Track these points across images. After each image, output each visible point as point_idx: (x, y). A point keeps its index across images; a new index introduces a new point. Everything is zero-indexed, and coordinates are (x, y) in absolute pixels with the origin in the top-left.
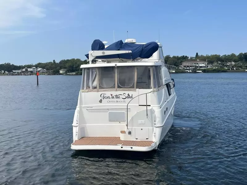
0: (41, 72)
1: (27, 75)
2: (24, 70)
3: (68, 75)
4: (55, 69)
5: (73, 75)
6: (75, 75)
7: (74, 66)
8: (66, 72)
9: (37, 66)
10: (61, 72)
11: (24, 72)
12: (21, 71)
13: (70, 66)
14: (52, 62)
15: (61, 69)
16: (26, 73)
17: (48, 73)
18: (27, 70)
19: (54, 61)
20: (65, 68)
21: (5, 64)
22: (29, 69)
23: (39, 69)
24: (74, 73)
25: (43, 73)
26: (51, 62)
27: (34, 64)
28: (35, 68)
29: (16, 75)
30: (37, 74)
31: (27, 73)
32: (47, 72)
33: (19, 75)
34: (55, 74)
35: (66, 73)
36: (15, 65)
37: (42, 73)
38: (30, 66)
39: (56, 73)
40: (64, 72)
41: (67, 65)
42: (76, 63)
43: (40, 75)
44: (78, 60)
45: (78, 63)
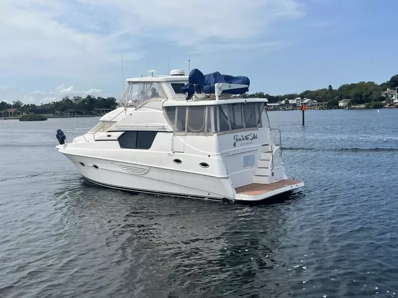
0: (308, 105)
1: (287, 110)
2: (283, 102)
3: (352, 108)
4: (331, 100)
5: (360, 109)
6: (364, 108)
7: (364, 94)
8: (349, 105)
9: (302, 96)
10: (341, 104)
11: (282, 105)
12: (278, 104)
13: (357, 95)
14: (328, 88)
15: (341, 99)
16: (286, 107)
17: (320, 106)
18: (287, 102)
19: (330, 86)
20: (347, 98)
21: (256, 94)
22: (291, 101)
23: (306, 101)
24: (363, 106)
25: (312, 107)
26: (325, 89)
27: (299, 93)
28: (299, 98)
29: (272, 110)
30: (303, 108)
31: (288, 107)
32: (318, 105)
33: (276, 110)
34: (331, 108)
35: (349, 107)
36: (270, 95)
37: (311, 106)
38: (292, 97)
39: (333, 105)
40: (347, 103)
41: (352, 93)
42: (367, 89)
43: (308, 109)
44: (371, 84)
45: (371, 89)
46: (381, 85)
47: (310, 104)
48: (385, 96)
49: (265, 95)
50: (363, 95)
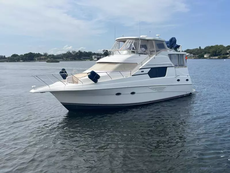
0: (188, 56)
3: (211, 59)
4: (200, 54)
5: (215, 59)
6: (217, 59)
7: (217, 51)
8: (210, 57)
10: (205, 56)
13: (214, 52)
14: (199, 48)
15: (205, 53)
17: (194, 57)
19: (200, 47)
20: (209, 53)
23: (188, 54)
24: (217, 57)
26: (197, 49)
32: (193, 57)
34: (200, 58)
35: (209, 57)
39: (201, 57)
40: (208, 56)
41: (211, 51)
42: (219, 49)
43: (188, 58)
44: (222, 46)
45: (221, 49)
46: (227, 47)
47: (189, 56)
48: (228, 52)
50: (217, 52)
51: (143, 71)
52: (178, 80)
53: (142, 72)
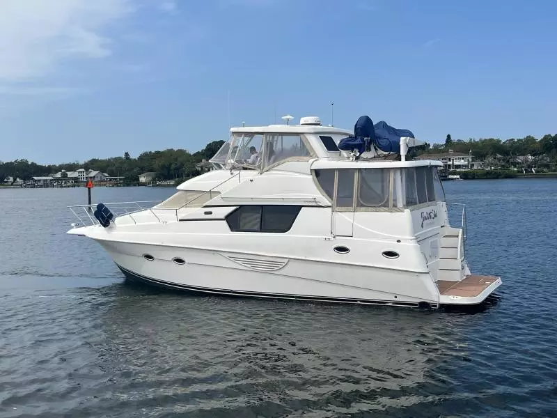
0: (96, 180)
1: (65, 187)
2: (59, 175)
3: (158, 185)
4: (128, 174)
5: (169, 186)
6: (173, 186)
7: (173, 166)
8: (154, 180)
9: (88, 166)
10: (142, 179)
11: (57, 180)
12: (51, 178)
13: (163, 167)
14: (123, 156)
15: (142, 171)
16: (63, 182)
17: (114, 182)
18: (65, 176)
19: (127, 154)
20: (152, 170)
21: (15, 161)
22: (70, 174)
23: (93, 173)
24: (172, 182)
25: (101, 183)
26: (120, 158)
27: (82, 162)
28: (83, 170)
29: (41, 187)
30: (88, 184)
31: (65, 183)
32: (110, 180)
33: (47, 187)
34: (128, 185)
35: (153, 183)
36: (38, 164)
37: (100, 181)
38: (72, 167)
39: (132, 181)
40: (150, 178)
41: (157, 164)
42: (176, 160)
43: (95, 185)
44: (182, 152)
45: (180, 159)
46: (195, 155)
47: (99, 179)
48: (200, 169)
49: (30, 163)
50: (172, 168)
51: (211, 213)
52: (342, 249)
53: (206, 213)
